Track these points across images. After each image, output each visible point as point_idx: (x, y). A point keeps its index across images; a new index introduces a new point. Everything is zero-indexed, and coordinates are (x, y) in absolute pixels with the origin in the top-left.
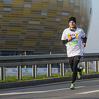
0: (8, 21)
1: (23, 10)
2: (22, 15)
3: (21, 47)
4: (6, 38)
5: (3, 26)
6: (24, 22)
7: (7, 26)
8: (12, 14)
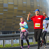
0: (6, 16)
1: (13, 10)
2: (13, 13)
3: (13, 29)
4: (5, 25)
5: (3, 18)
6: (14, 16)
7: (5, 19)
8: (8, 13)
